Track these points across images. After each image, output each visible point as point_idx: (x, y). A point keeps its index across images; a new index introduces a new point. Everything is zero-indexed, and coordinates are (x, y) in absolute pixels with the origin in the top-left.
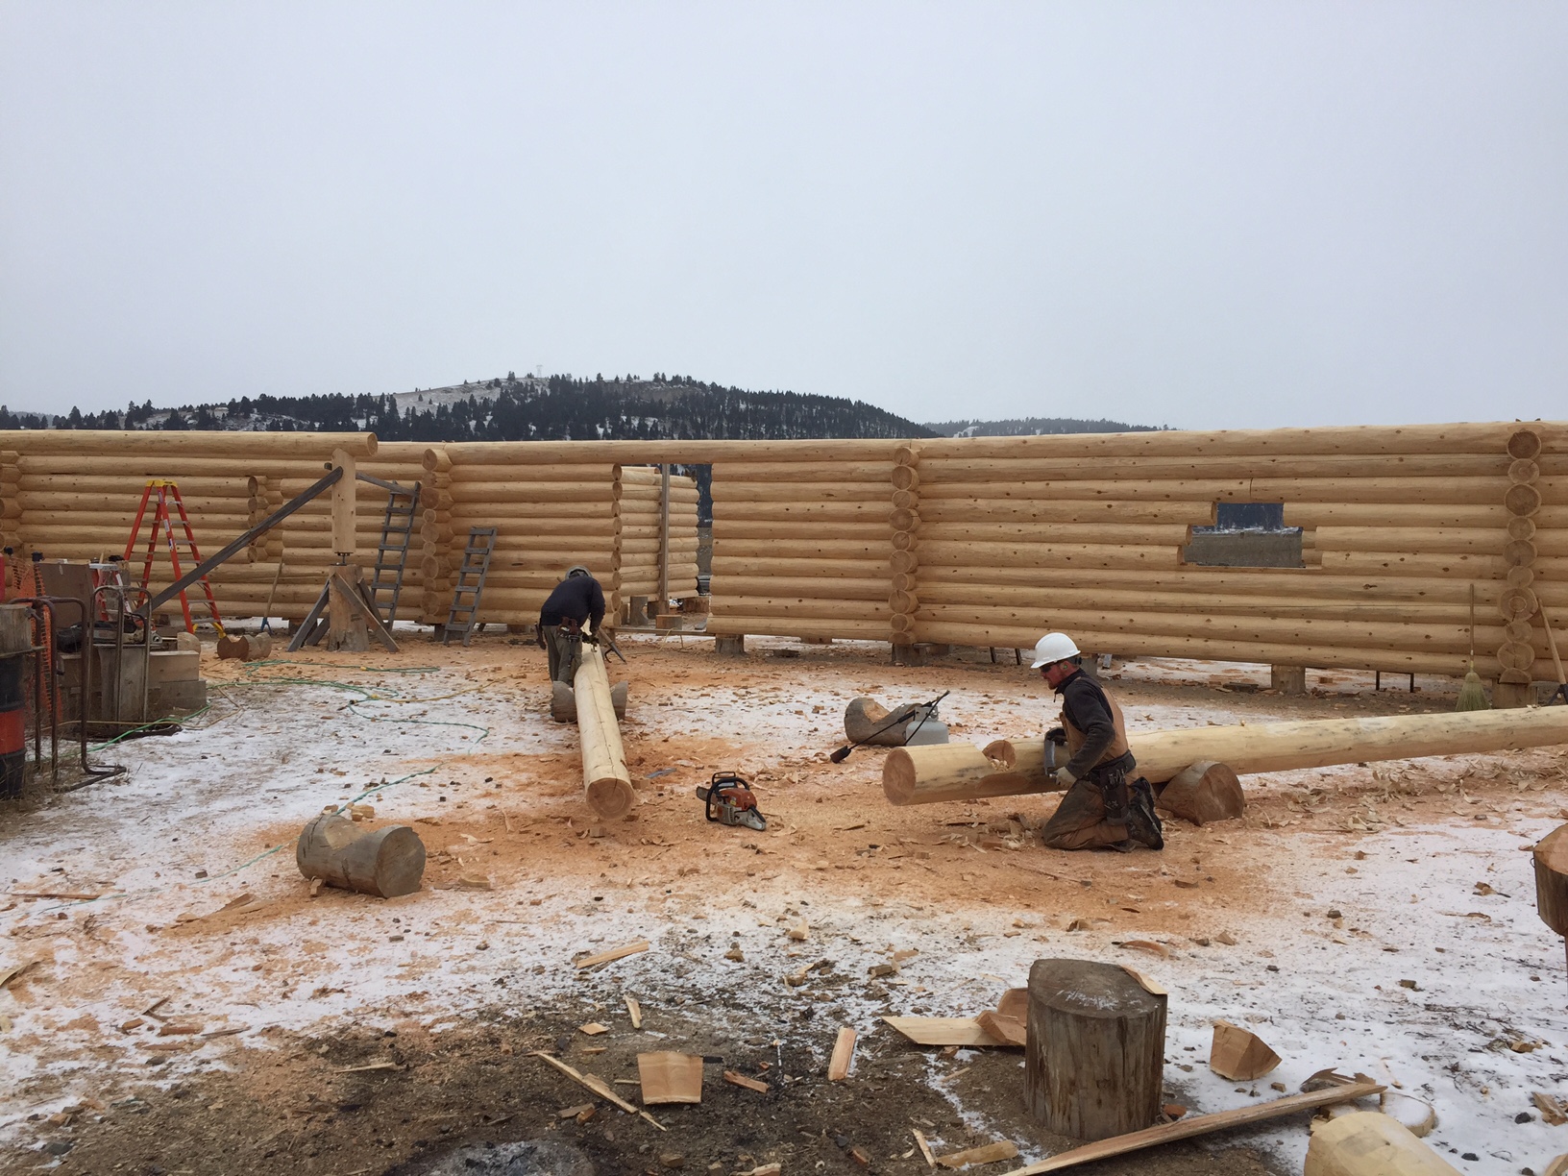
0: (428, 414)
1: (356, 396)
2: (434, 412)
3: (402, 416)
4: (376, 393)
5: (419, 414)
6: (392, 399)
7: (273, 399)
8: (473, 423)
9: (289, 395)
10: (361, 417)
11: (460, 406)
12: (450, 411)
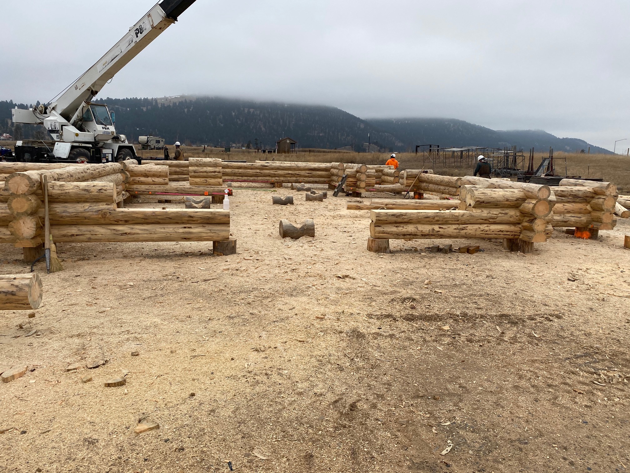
0: (169, 106)
1: (142, 99)
2: (171, 105)
3: (160, 106)
4: (150, 98)
5: (166, 106)
6: (156, 100)
7: (111, 99)
8: (186, 110)
9: (118, 98)
10: (144, 107)
11: (181, 103)
12: (177, 104)
